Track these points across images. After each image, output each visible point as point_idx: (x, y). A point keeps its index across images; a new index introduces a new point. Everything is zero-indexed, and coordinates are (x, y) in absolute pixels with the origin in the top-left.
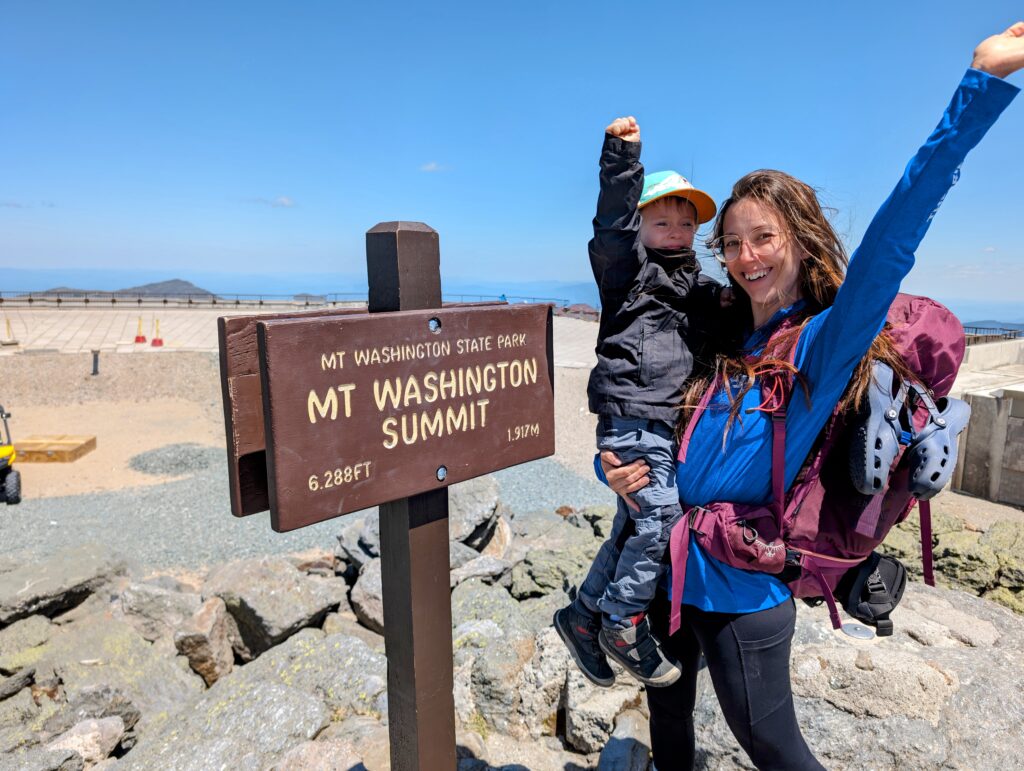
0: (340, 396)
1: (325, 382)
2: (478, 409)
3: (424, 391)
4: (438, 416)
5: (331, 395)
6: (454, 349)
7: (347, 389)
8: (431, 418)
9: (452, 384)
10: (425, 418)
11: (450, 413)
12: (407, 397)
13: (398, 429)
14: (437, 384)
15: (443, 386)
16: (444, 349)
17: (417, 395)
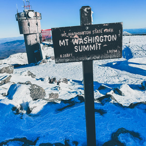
0: (66, 41)
1: (63, 39)
2: (98, 46)
3: (84, 41)
4: (88, 46)
5: (64, 41)
6: (92, 32)
7: (67, 40)
8: (86, 47)
9: (91, 40)
10: (84, 46)
11: (90, 46)
12: (80, 42)
13: (78, 48)
14: (87, 40)
15: (89, 40)
16: (90, 32)
17: (82, 42)
